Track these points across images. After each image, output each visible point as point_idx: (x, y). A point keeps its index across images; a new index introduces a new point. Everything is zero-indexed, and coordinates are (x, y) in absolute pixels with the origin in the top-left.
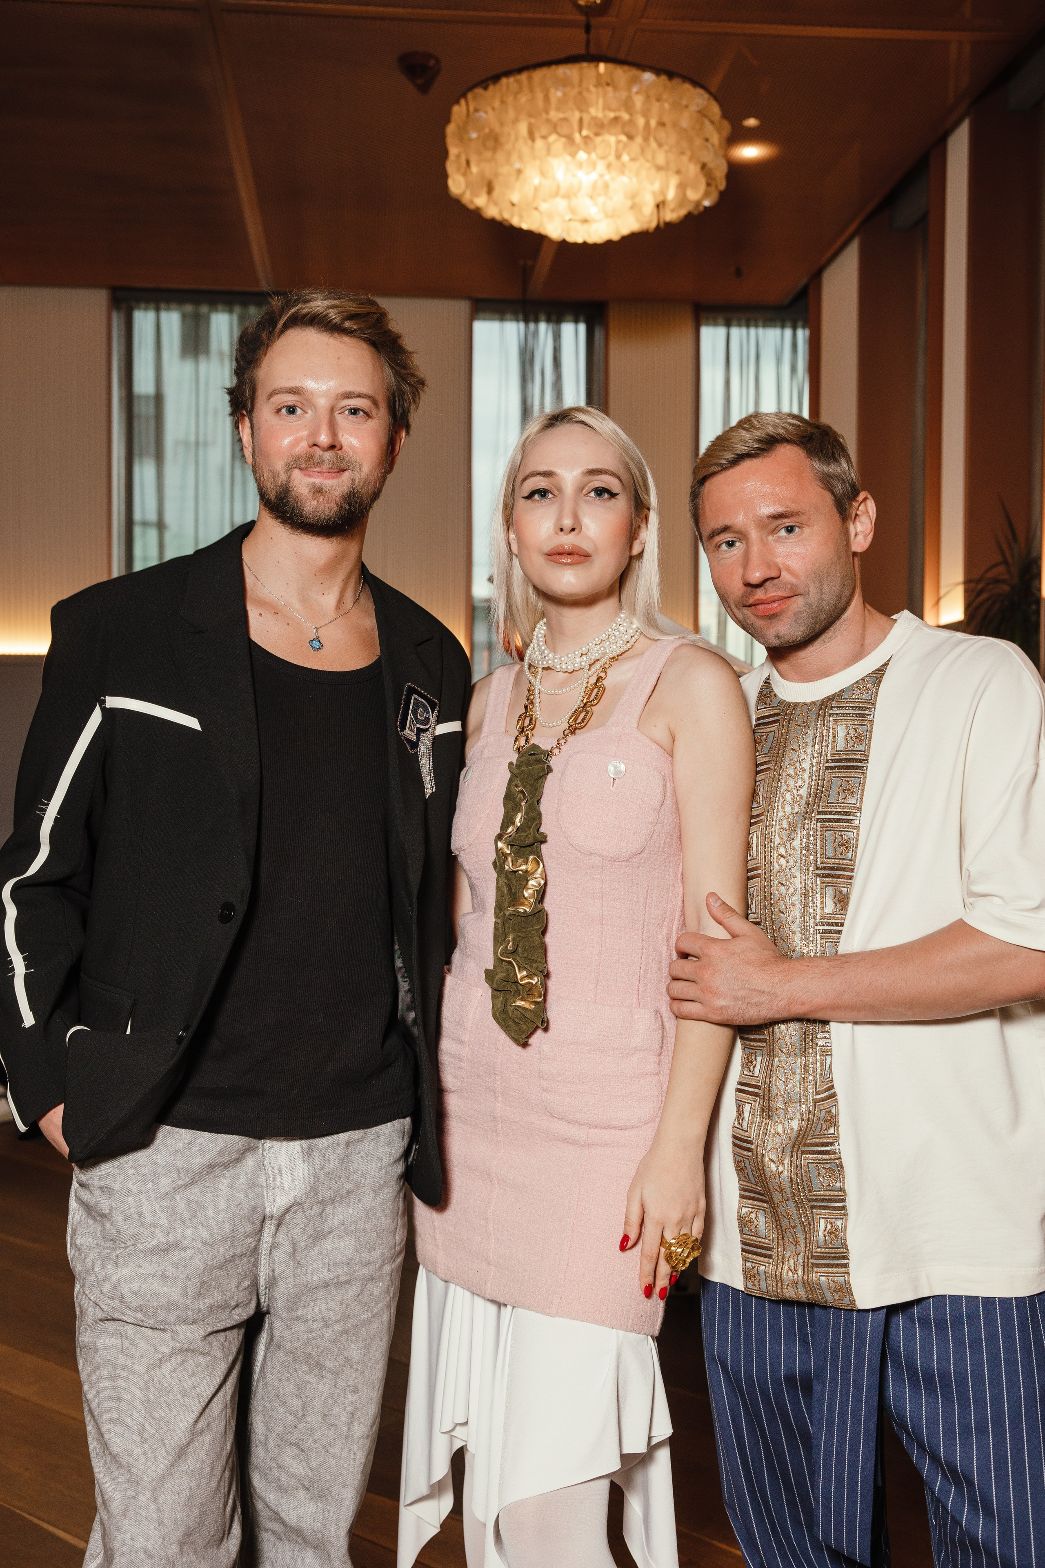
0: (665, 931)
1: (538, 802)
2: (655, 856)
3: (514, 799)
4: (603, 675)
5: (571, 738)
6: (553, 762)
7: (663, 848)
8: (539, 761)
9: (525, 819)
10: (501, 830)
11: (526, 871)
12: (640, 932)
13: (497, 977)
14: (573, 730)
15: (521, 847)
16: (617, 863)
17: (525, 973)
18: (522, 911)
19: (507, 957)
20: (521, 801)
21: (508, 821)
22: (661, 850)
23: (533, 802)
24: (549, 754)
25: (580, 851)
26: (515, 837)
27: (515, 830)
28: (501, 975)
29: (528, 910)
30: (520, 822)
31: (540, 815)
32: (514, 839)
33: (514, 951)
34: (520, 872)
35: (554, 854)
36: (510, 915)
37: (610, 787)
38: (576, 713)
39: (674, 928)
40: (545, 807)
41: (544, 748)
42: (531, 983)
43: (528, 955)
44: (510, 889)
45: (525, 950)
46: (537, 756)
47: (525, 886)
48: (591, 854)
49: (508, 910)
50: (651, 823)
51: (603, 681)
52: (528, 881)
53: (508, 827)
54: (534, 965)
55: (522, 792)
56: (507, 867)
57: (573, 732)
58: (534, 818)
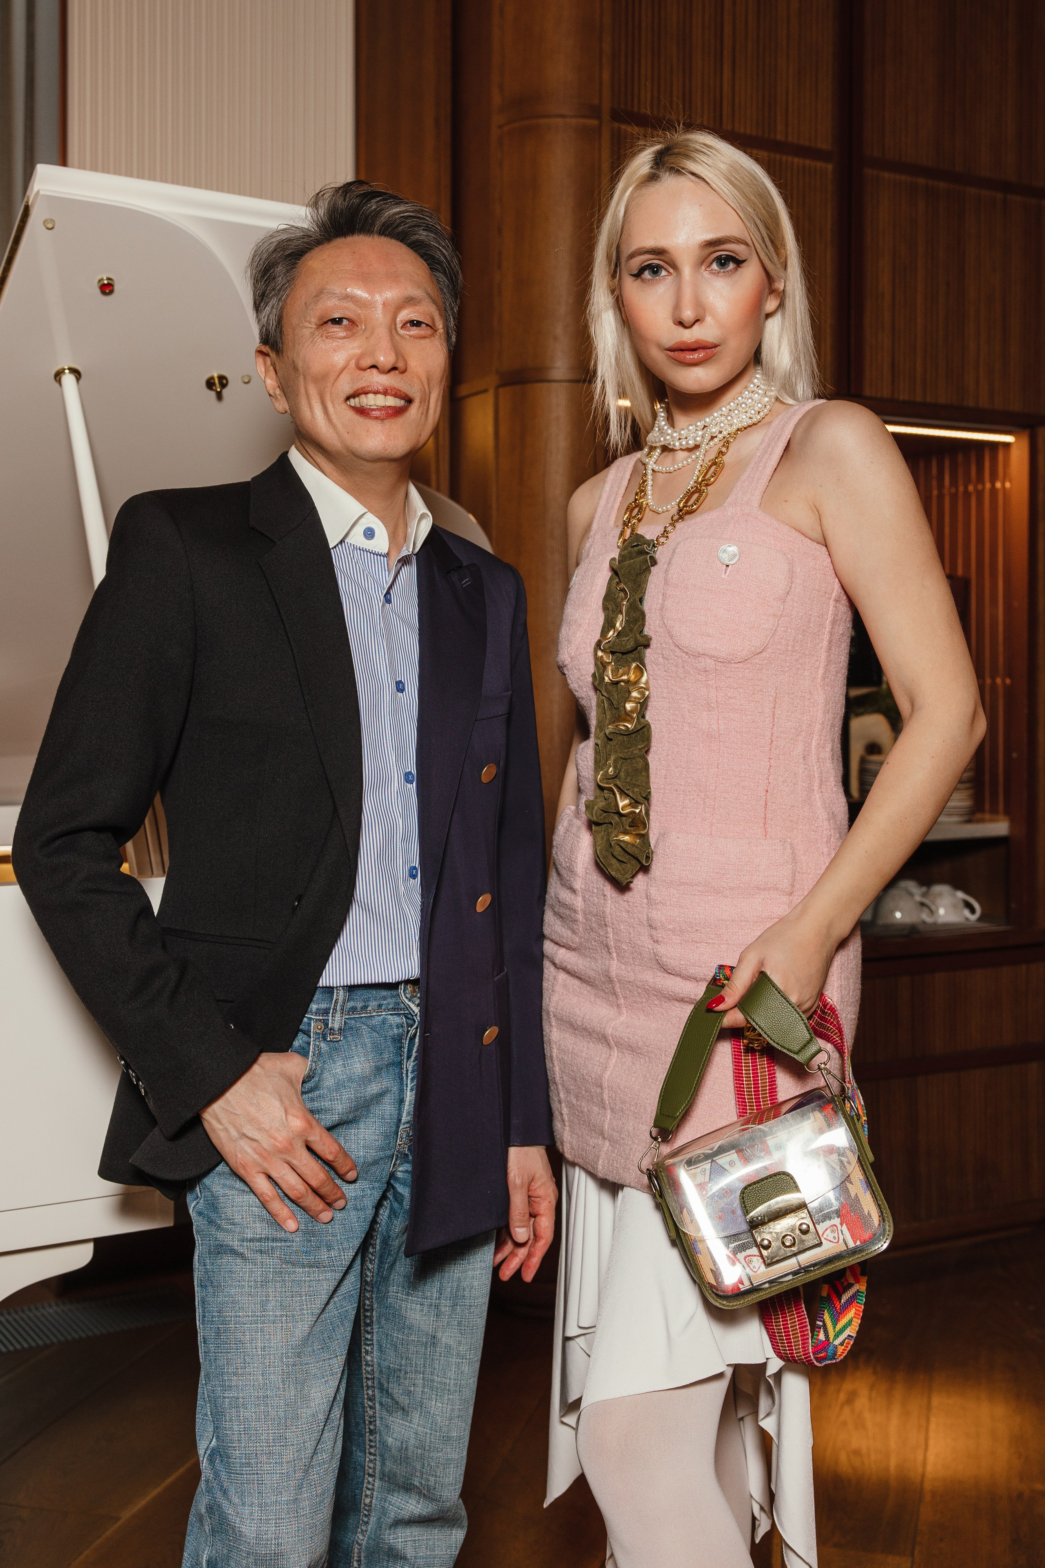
0: (800, 747)
1: (641, 600)
2: (783, 657)
3: (615, 599)
4: (724, 450)
5: (679, 525)
6: (661, 554)
7: (793, 647)
8: (643, 552)
9: (627, 621)
10: (601, 636)
11: (627, 682)
12: (767, 749)
13: (596, 808)
14: (683, 513)
15: (623, 654)
16: (733, 665)
17: (627, 802)
18: (623, 728)
19: (607, 783)
20: (623, 600)
21: (609, 624)
22: (790, 648)
23: (635, 600)
24: (654, 545)
25: (687, 653)
26: (615, 642)
27: (616, 634)
28: (601, 804)
29: (630, 726)
30: (621, 625)
31: (643, 615)
32: (613, 644)
33: (616, 777)
34: (622, 684)
35: (661, 660)
36: (611, 733)
37: (721, 574)
38: (689, 495)
39: (814, 743)
40: (651, 604)
41: (648, 537)
42: (635, 812)
43: (631, 780)
44: (611, 704)
45: (627, 774)
46: (640, 547)
47: (628, 699)
48: (700, 655)
49: (608, 728)
50: (775, 616)
51: (724, 457)
52: (630, 693)
53: (609, 631)
54: (636, 790)
55: (623, 590)
56: (606, 679)
57: (681, 518)
58: (637, 618)
